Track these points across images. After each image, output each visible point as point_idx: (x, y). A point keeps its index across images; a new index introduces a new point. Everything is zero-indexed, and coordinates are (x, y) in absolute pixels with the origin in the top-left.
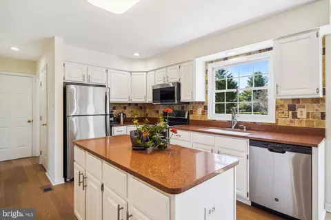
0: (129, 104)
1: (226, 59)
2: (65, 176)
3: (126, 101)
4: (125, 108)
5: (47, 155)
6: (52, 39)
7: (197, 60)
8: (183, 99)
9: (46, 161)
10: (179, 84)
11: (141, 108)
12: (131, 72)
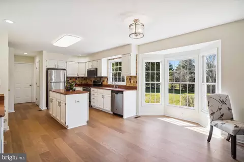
0: (79, 77)
1: (114, 59)
2: (47, 106)
3: (76, 76)
4: (76, 79)
5: (39, 100)
6: (42, 51)
7: (103, 59)
8: (98, 75)
9: (39, 102)
10: (96, 69)
11: (85, 79)
12: (78, 62)
